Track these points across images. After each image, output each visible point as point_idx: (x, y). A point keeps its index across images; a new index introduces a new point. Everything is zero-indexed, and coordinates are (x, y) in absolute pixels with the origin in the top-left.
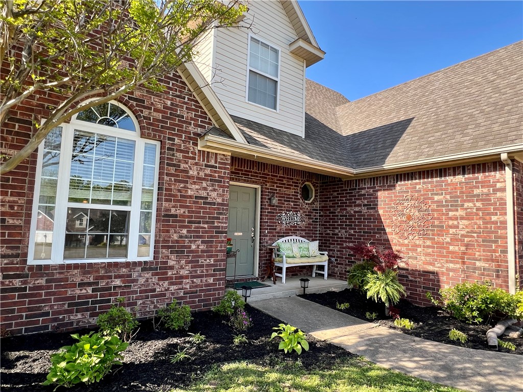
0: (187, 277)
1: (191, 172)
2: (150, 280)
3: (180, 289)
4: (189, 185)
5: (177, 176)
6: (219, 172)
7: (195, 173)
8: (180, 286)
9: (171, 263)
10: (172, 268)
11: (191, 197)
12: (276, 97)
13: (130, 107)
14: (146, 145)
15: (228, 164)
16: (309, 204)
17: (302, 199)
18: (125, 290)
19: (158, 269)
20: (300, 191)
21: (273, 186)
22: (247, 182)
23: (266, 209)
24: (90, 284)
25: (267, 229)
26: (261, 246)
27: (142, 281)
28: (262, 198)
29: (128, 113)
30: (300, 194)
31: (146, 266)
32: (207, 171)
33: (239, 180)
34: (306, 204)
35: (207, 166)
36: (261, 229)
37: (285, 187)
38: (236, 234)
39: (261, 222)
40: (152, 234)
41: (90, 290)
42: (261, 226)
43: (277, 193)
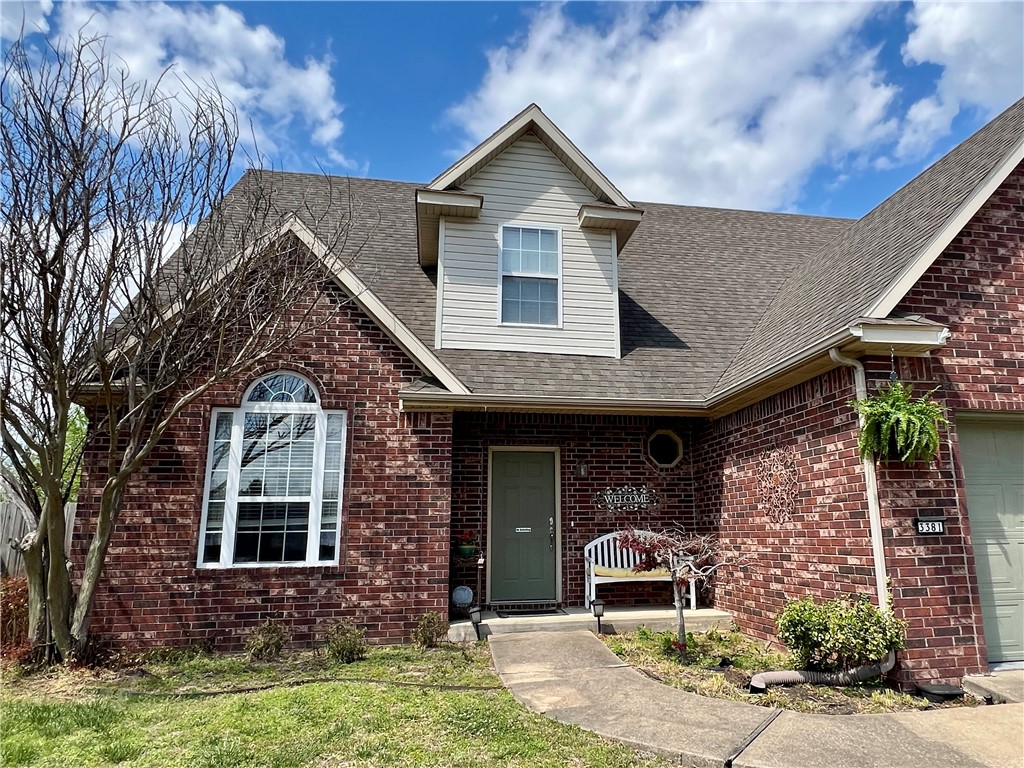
0: (385, 590)
1: (389, 444)
2: (333, 592)
3: (375, 606)
4: (387, 463)
5: (370, 451)
6: (432, 439)
7: (396, 444)
8: (377, 602)
9: (361, 569)
10: (363, 576)
11: (389, 478)
12: (556, 306)
13: (307, 375)
14: (329, 417)
15: (448, 425)
16: (667, 470)
17: (651, 462)
18: (301, 603)
19: (344, 577)
20: (645, 448)
21: (585, 445)
22: (531, 443)
23: (570, 485)
24: (259, 593)
25: (575, 519)
26: (564, 548)
27: (322, 592)
28: (562, 468)
29: (306, 382)
30: (646, 453)
31: (327, 573)
32: (414, 439)
33: (514, 443)
34: (660, 470)
35: (414, 432)
36: (563, 519)
37: (610, 445)
38: (519, 530)
39: (563, 508)
40: (338, 530)
41: (259, 600)
42: (563, 514)
43: (592, 456)
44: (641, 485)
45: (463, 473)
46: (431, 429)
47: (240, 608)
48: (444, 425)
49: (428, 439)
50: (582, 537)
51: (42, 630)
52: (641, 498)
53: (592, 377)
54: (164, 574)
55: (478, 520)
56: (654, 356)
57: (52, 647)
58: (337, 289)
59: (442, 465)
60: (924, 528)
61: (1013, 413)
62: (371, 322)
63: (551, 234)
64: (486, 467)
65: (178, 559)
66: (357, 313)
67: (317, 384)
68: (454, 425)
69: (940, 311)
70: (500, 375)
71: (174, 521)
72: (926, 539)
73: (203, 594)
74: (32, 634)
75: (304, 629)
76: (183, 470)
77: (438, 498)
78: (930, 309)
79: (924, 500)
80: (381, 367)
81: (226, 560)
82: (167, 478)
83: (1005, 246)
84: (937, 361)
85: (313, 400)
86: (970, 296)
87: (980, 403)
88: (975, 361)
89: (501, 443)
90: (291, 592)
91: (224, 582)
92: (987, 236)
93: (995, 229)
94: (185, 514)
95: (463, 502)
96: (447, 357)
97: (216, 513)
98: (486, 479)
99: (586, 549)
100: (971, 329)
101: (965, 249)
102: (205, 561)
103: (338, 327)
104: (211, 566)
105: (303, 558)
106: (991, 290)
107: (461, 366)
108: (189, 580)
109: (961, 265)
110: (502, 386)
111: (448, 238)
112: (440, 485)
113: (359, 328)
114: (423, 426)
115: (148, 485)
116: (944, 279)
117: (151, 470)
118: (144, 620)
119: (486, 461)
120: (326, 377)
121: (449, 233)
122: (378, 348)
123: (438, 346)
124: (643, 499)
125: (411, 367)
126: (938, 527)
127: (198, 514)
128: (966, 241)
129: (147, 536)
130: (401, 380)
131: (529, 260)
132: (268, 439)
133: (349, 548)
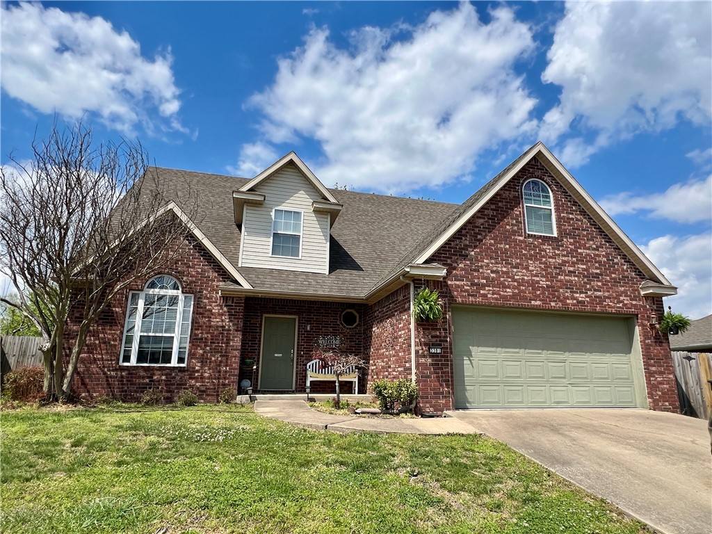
0: (208, 378)
2: (183, 378)
4: (212, 320)
5: (204, 314)
6: (234, 309)
8: (203, 384)
9: (197, 368)
10: (198, 371)
11: (213, 326)
12: (299, 248)
13: (176, 277)
14: (186, 297)
15: (242, 303)
16: (350, 329)
17: (343, 325)
18: (168, 383)
19: (189, 371)
20: (340, 318)
21: (310, 315)
22: (284, 314)
23: (302, 334)
24: (148, 377)
25: (303, 351)
26: (297, 364)
27: (178, 378)
28: (299, 326)
29: (176, 280)
30: (340, 320)
31: (181, 370)
32: (225, 309)
33: (275, 313)
34: (347, 329)
35: (226, 306)
36: (298, 350)
37: (323, 316)
38: (276, 355)
39: (298, 345)
40: (187, 351)
41: (147, 380)
42: (298, 348)
43: (314, 321)
44: (337, 336)
45: (249, 326)
46: (233, 304)
47: (139, 384)
48: (240, 303)
49: (232, 309)
50: (306, 360)
51: (50, 386)
52: (336, 342)
53: (313, 283)
54: (104, 367)
55: (256, 349)
56: (345, 274)
57: (54, 395)
58: (192, 237)
59: (238, 321)
60: (433, 351)
61: (477, 305)
62: (208, 253)
63: (298, 213)
64: (261, 324)
65: (111, 360)
66: (200, 248)
67: (181, 282)
68: (245, 303)
69: (449, 261)
70: (269, 280)
71: (109, 343)
72: (432, 356)
73: (122, 377)
74: (45, 389)
75: (169, 395)
76: (115, 319)
77: (236, 337)
78: (445, 261)
79: (434, 340)
80: (212, 274)
81: (133, 361)
82: (107, 322)
83: (481, 235)
84: (446, 282)
85: (178, 289)
86: (463, 256)
87: (462, 301)
88: (462, 283)
89: (270, 313)
90: (164, 378)
91: (131, 372)
92: (473, 230)
93: (478, 227)
94: (115, 340)
95: (249, 341)
96: (243, 271)
97: (129, 340)
98: (261, 330)
99: (308, 365)
100: (462, 269)
101: (463, 235)
102: (123, 362)
103: (192, 255)
104: (126, 364)
105: (170, 363)
106: (473, 253)
107: (250, 276)
108: (116, 370)
109: (461, 242)
110: (269, 286)
111: (247, 214)
112: (236, 331)
113: (202, 256)
114: (230, 303)
115: (98, 326)
116: (452, 248)
117: (100, 319)
118: (94, 388)
119: (261, 321)
120: (185, 278)
121: (248, 211)
122: (210, 265)
123: (240, 266)
124: (338, 342)
125: (226, 275)
126: (439, 351)
127: (121, 340)
128: (464, 232)
129: (96, 350)
130: (221, 281)
131: (287, 226)
132: (155, 307)
133: (192, 358)
